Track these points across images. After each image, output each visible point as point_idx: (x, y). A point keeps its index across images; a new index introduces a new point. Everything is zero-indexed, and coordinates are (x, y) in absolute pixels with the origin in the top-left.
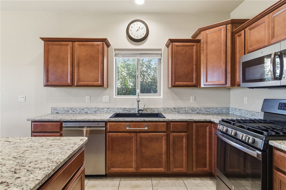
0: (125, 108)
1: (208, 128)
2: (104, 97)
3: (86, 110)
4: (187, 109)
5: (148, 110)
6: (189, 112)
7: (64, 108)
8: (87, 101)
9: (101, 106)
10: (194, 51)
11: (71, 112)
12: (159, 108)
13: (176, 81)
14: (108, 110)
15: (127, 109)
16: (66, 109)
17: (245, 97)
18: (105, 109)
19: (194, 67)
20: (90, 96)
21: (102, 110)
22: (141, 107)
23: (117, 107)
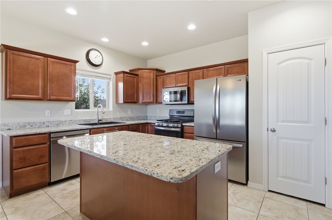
0: (86, 120)
1: (147, 127)
2: (65, 111)
3: (47, 124)
4: (127, 118)
5: (103, 120)
6: (128, 120)
7: (19, 124)
8: (47, 115)
9: (63, 119)
10: (135, 81)
11: (28, 126)
12: (111, 118)
13: (126, 99)
14: (71, 122)
15: (87, 120)
16: (21, 124)
17: (157, 110)
18: (68, 122)
19: (135, 90)
20: (51, 110)
21: (64, 122)
22: (100, 118)
23: (79, 119)
